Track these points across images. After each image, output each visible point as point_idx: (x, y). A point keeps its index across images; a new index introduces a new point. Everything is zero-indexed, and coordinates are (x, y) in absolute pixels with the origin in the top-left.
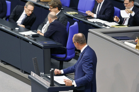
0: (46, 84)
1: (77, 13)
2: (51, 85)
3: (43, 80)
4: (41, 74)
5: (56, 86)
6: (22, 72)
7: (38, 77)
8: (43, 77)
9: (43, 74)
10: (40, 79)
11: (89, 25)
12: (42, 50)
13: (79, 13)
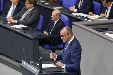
0: (35, 71)
1: (62, 8)
2: (40, 72)
3: (33, 68)
4: (31, 62)
5: (44, 72)
6: (14, 61)
7: (29, 65)
8: (33, 65)
9: (33, 62)
10: (30, 67)
11: (73, 19)
12: (31, 41)
13: (64, 8)
